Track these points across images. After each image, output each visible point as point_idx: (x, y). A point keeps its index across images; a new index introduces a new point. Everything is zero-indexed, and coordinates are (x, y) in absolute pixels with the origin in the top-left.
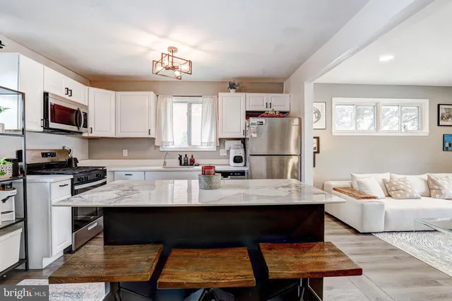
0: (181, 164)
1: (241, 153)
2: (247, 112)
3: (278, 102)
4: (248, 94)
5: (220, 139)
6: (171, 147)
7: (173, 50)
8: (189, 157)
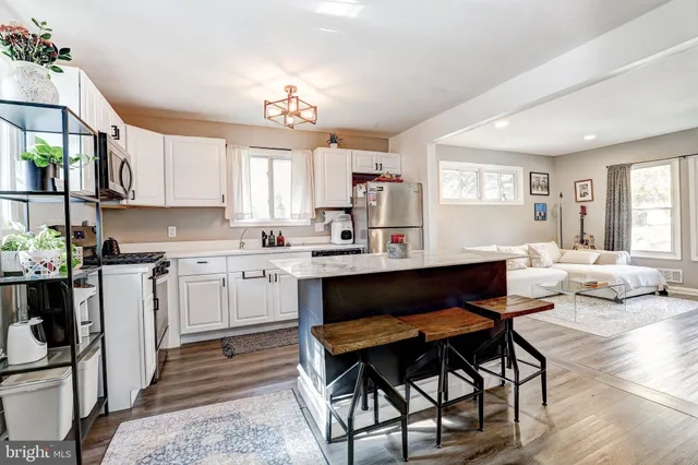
0: (264, 245)
1: (348, 226)
2: (354, 174)
3: (390, 163)
4: (355, 151)
5: (316, 210)
6: (247, 221)
7: (291, 89)
8: (276, 235)
